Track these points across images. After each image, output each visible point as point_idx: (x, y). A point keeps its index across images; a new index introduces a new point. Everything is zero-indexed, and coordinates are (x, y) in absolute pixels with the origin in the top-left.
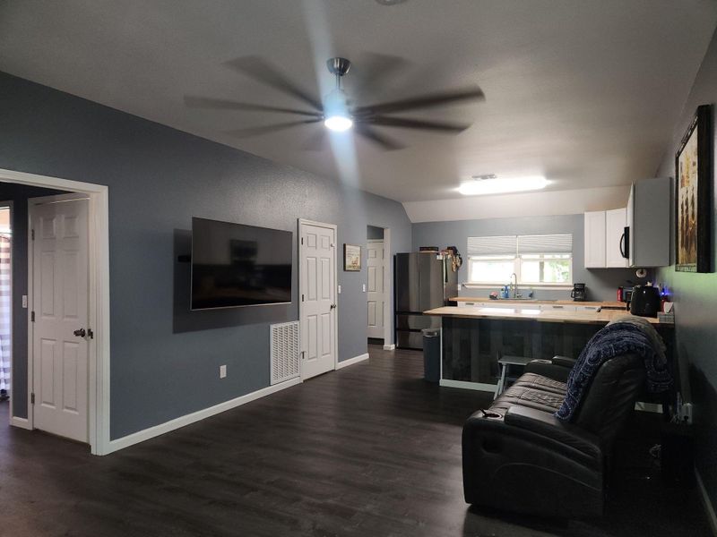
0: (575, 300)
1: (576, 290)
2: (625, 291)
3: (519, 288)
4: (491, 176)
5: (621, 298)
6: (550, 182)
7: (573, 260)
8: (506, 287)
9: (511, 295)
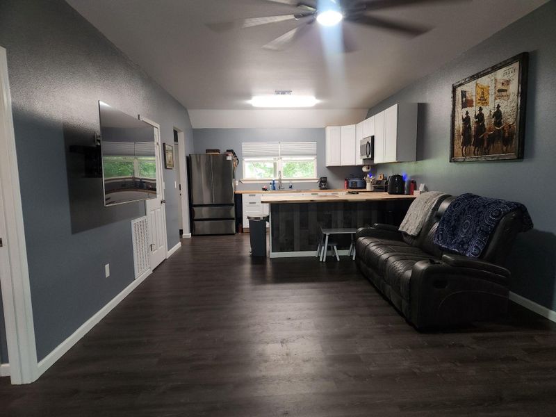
0: (321, 189)
1: (321, 182)
2: (350, 181)
3: (282, 182)
4: (289, 92)
5: (347, 186)
6: (318, 101)
7: (317, 161)
8: (274, 181)
9: (277, 187)
